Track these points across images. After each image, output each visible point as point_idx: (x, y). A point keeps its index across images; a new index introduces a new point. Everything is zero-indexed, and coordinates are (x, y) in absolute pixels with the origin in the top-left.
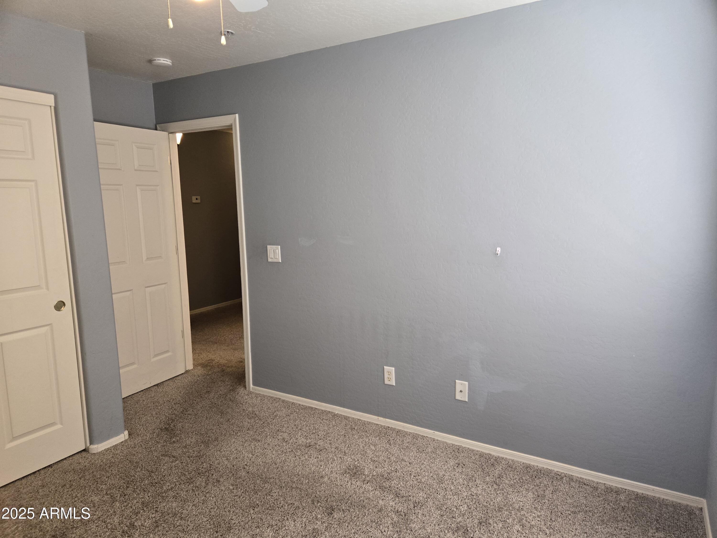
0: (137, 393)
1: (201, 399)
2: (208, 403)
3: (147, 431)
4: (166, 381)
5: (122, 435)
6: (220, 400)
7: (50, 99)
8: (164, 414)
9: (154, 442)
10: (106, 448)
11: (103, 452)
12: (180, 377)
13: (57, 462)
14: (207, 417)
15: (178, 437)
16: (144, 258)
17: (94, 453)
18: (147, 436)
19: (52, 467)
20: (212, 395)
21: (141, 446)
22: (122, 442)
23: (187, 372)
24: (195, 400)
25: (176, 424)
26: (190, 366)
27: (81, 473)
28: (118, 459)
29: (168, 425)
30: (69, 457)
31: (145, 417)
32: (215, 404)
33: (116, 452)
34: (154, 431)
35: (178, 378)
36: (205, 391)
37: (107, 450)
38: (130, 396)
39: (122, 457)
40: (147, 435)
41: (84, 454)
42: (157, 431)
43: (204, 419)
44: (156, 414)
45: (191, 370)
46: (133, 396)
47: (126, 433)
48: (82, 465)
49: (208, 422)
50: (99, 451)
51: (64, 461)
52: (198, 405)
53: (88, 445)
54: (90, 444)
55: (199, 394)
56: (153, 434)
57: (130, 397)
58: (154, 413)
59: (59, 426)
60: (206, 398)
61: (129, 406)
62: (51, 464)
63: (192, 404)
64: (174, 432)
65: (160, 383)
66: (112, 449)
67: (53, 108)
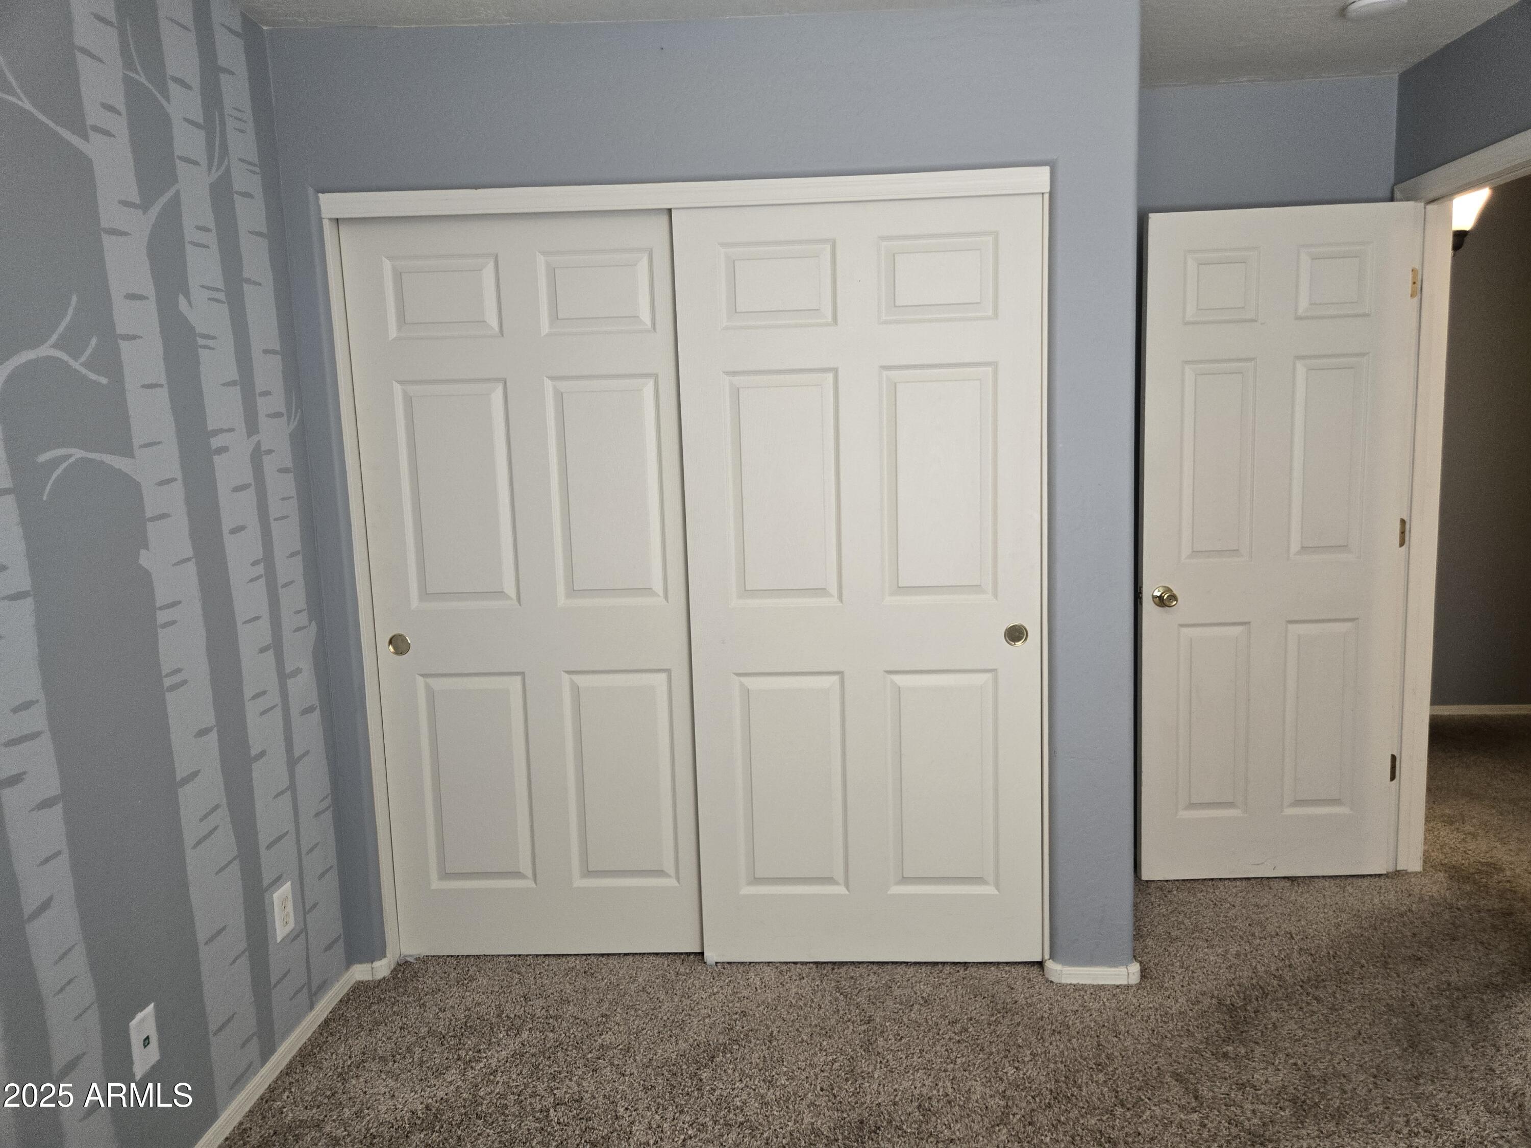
0: (1235, 879)
1: (1382, 971)
2: (1391, 993)
3: (1185, 989)
4: (1324, 877)
5: (1122, 970)
6: (1435, 1002)
7: (1040, 177)
8: (1254, 964)
9: (1182, 1027)
10: (1081, 983)
11: (1068, 987)
12: (1366, 882)
13: (980, 963)
14: (1360, 1034)
15: (1245, 1046)
16: (1295, 547)
17: (1052, 982)
18: (1177, 1001)
19: (966, 970)
20: (1421, 973)
21: (1147, 1021)
22: (1118, 987)
23: (1397, 874)
24: (1363, 966)
25: (1265, 1008)
26: (1412, 862)
27: (1000, 1013)
28: (1082, 1022)
29: (1245, 999)
30: (1007, 963)
31: (1206, 950)
32: (1412, 1005)
33: (1091, 1004)
34: (1201, 998)
35: (1359, 882)
36: (1409, 952)
37: (1077, 988)
38: (1212, 879)
39: (1092, 1024)
40: (1179, 1000)
41: (1035, 971)
42: (1206, 1001)
43: (1350, 1034)
44: (1238, 955)
45: (1412, 873)
46: (1220, 884)
47: (1135, 968)
48: (1013, 996)
49: (1351, 1049)
50: (1063, 981)
51: (993, 968)
52: (1362, 983)
53: (1047, 956)
54: (1052, 957)
55: (1386, 952)
56: (1193, 1004)
57: (1210, 883)
58: (1233, 950)
59: (990, 890)
60: (1398, 976)
61: (1193, 905)
62: (969, 963)
63: (1348, 973)
64: (1246, 1029)
65: (1304, 877)
66: (1088, 992)
67: (1047, 196)
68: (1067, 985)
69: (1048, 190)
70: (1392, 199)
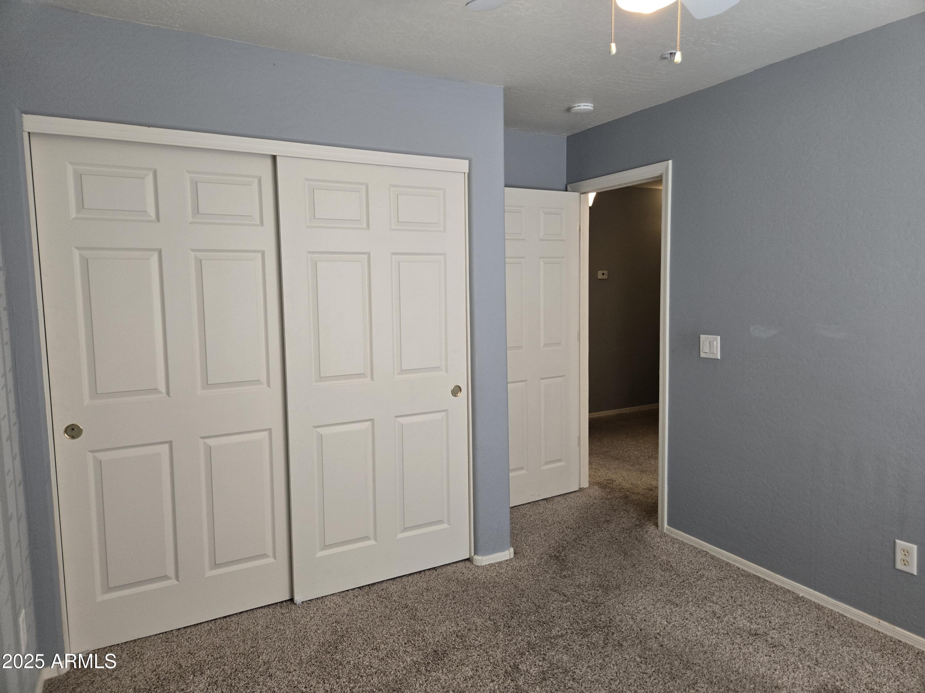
0: (524, 504)
1: (599, 529)
2: (607, 536)
3: (534, 554)
4: (556, 496)
5: (507, 552)
6: (623, 536)
7: (464, 165)
8: (553, 537)
9: (543, 570)
10: (490, 563)
11: (487, 566)
12: (572, 495)
13: (441, 566)
14: (606, 554)
15: (570, 571)
16: (542, 343)
17: (478, 566)
18: (534, 560)
19: (436, 571)
20: (612, 526)
21: (528, 572)
22: (507, 560)
23: (581, 490)
24: (591, 529)
25: (567, 553)
26: (585, 484)
27: (465, 585)
28: (502, 579)
29: (558, 552)
30: (454, 563)
31: (532, 536)
32: (616, 539)
33: (501, 571)
34: (542, 556)
35: (570, 495)
36: (603, 519)
37: (491, 565)
38: (516, 506)
39: (507, 579)
40: (535, 559)
41: (468, 564)
42: (545, 557)
43: (603, 556)
44: (545, 535)
45: (586, 488)
46: (520, 507)
47: (512, 550)
48: (466, 576)
49: (607, 561)
50: (483, 565)
51: (448, 567)
52: (595, 535)
53: (473, 554)
54: (475, 554)
55: (595, 521)
56: (541, 560)
57: (516, 508)
58: (542, 533)
59: (445, 526)
60: (605, 529)
61: (515, 518)
62: (436, 567)
63: (588, 532)
64: (566, 564)
65: (550, 498)
66: (496, 566)
67: (466, 174)
68: (486, 565)
69: (468, 171)
70: (566, 190)
